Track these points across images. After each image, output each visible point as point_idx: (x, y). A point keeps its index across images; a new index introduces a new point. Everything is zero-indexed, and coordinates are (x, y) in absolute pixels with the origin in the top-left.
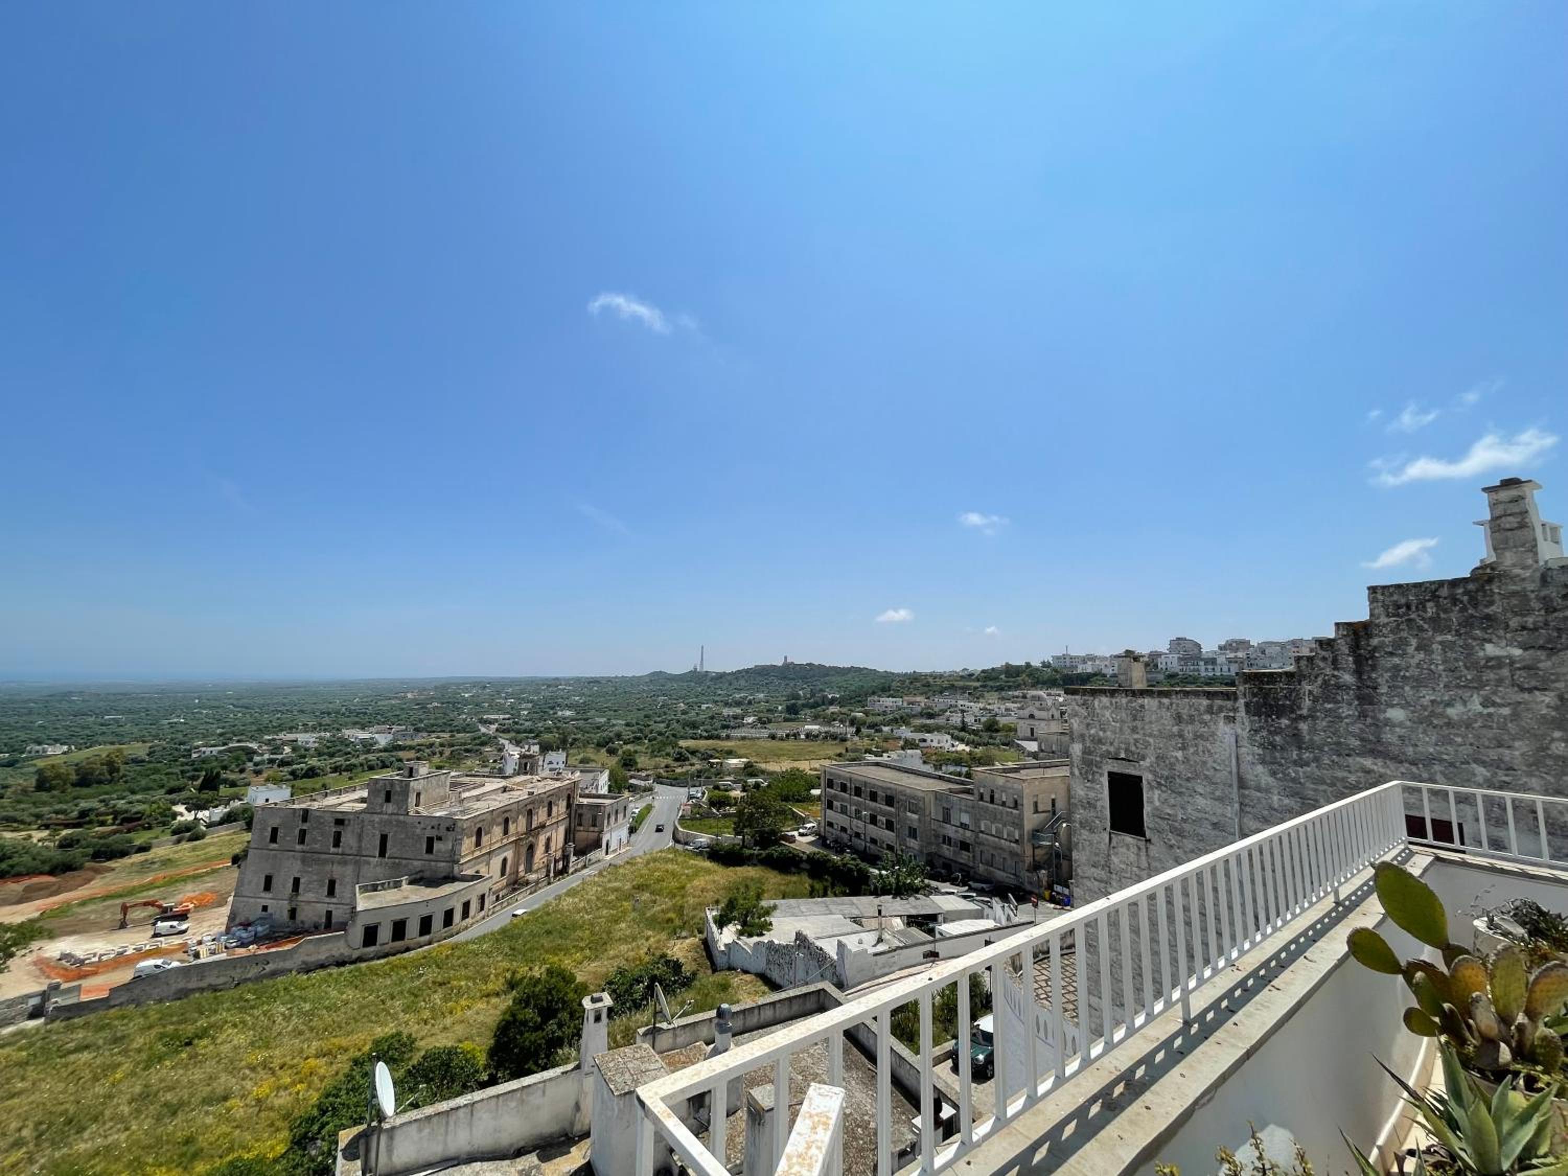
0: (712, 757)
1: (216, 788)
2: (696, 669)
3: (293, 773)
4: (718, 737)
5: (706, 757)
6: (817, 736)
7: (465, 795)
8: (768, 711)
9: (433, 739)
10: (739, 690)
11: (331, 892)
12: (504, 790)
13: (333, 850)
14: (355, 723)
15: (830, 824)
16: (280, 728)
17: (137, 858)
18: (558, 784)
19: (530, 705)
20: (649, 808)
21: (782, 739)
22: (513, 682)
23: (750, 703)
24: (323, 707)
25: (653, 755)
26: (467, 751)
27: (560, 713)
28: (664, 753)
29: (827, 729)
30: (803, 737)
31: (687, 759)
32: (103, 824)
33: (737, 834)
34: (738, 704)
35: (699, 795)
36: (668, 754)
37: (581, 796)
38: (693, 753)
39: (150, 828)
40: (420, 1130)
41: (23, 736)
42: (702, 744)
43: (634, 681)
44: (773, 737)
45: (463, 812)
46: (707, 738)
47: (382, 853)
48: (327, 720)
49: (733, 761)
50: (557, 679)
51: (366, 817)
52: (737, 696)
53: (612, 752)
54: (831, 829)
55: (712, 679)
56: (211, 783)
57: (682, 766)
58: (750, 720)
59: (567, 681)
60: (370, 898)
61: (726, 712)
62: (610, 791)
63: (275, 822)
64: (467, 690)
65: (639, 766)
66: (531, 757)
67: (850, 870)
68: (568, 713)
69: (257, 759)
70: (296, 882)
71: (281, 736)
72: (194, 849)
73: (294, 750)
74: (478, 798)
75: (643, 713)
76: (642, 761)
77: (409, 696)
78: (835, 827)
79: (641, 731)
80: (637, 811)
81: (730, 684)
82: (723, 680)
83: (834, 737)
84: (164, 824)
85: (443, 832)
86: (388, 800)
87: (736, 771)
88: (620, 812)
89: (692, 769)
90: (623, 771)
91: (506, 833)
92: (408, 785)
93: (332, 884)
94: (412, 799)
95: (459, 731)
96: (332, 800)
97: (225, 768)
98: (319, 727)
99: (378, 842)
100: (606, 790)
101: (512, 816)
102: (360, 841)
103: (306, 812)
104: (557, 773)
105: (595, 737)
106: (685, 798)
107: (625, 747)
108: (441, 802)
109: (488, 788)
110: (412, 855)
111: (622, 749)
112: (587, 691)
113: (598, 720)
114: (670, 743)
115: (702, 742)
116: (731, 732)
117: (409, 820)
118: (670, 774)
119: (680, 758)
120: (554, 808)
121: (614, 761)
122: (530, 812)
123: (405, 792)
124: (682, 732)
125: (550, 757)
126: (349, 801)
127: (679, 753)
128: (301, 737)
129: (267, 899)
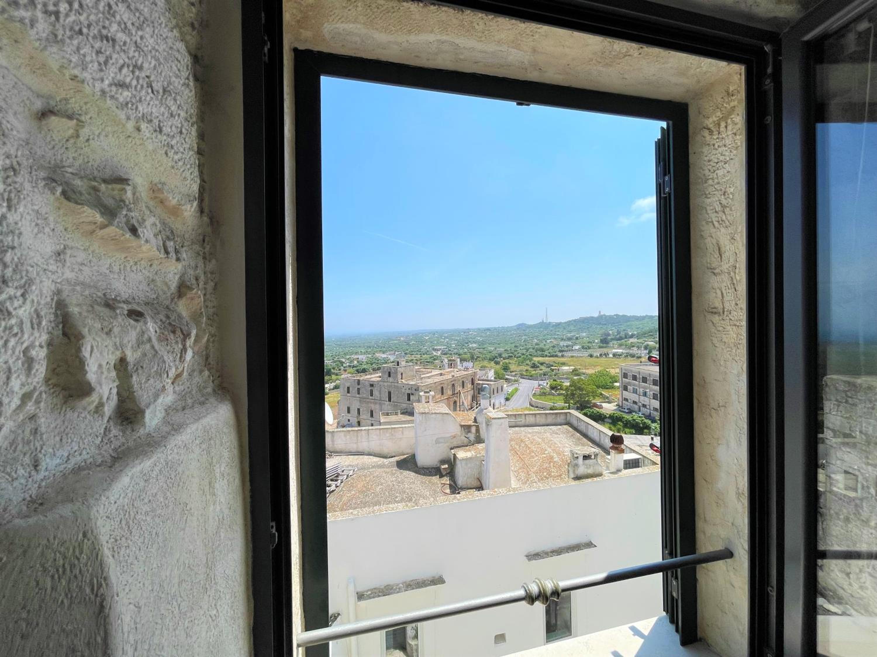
0: (552, 366)
2: (543, 321)
3: (357, 371)
4: (556, 356)
5: (549, 366)
6: (621, 355)
7: (422, 376)
8: (589, 342)
9: (413, 357)
10: (570, 332)
11: (372, 416)
12: (441, 374)
13: (370, 397)
14: (380, 351)
15: (626, 400)
16: (352, 354)
18: (466, 373)
19: (456, 342)
20: (516, 390)
21: (597, 357)
22: (447, 331)
23: (577, 338)
24: (368, 344)
25: (519, 365)
26: (428, 362)
27: (471, 345)
28: (525, 364)
29: (628, 351)
30: (611, 356)
31: (538, 367)
33: (565, 403)
34: (569, 339)
35: (545, 384)
36: (527, 365)
37: (479, 380)
38: (542, 364)
40: (345, 436)
42: (547, 360)
43: (509, 330)
44: (591, 356)
45: (422, 383)
46: (549, 357)
47: (390, 400)
48: (369, 350)
49: (565, 368)
50: (468, 329)
51: (381, 383)
52: (569, 335)
53: (497, 363)
54: (626, 403)
55: (553, 326)
57: (535, 370)
58: (577, 347)
59: (474, 330)
60: (385, 418)
61: (562, 343)
62: (495, 378)
63: (348, 385)
64: (426, 336)
65: (512, 370)
66: (454, 360)
67: (637, 423)
68: (474, 345)
69: (344, 365)
70: (359, 410)
71: (353, 356)
73: (358, 362)
74: (429, 377)
75: (513, 345)
76: (513, 367)
77: (402, 339)
78: (630, 401)
79: (512, 353)
80: (510, 391)
81: (564, 329)
82: (560, 326)
83: (633, 356)
85: (413, 392)
86: (389, 376)
87: (567, 373)
88: (500, 388)
89: (540, 372)
90: (502, 371)
91: (442, 394)
92: (397, 369)
93: (372, 412)
94: (399, 376)
95: (424, 354)
96: (368, 377)
97: (334, 369)
98: (367, 353)
99: (387, 395)
100: (493, 379)
101: (445, 386)
102: (380, 394)
103: (359, 381)
104: (467, 369)
105: (488, 356)
106: (536, 385)
107: (504, 361)
108: (413, 377)
109: (434, 373)
110: (401, 401)
111: (502, 362)
112: (483, 335)
113: (490, 348)
114: (529, 359)
115: (547, 358)
116: (565, 354)
117: (399, 385)
118: (528, 374)
119: (534, 366)
120: (465, 384)
121: (498, 367)
122: (453, 385)
123: (396, 373)
124: (535, 354)
125: (465, 364)
126: (375, 377)
127: (534, 364)
128: (360, 357)
129: (349, 416)
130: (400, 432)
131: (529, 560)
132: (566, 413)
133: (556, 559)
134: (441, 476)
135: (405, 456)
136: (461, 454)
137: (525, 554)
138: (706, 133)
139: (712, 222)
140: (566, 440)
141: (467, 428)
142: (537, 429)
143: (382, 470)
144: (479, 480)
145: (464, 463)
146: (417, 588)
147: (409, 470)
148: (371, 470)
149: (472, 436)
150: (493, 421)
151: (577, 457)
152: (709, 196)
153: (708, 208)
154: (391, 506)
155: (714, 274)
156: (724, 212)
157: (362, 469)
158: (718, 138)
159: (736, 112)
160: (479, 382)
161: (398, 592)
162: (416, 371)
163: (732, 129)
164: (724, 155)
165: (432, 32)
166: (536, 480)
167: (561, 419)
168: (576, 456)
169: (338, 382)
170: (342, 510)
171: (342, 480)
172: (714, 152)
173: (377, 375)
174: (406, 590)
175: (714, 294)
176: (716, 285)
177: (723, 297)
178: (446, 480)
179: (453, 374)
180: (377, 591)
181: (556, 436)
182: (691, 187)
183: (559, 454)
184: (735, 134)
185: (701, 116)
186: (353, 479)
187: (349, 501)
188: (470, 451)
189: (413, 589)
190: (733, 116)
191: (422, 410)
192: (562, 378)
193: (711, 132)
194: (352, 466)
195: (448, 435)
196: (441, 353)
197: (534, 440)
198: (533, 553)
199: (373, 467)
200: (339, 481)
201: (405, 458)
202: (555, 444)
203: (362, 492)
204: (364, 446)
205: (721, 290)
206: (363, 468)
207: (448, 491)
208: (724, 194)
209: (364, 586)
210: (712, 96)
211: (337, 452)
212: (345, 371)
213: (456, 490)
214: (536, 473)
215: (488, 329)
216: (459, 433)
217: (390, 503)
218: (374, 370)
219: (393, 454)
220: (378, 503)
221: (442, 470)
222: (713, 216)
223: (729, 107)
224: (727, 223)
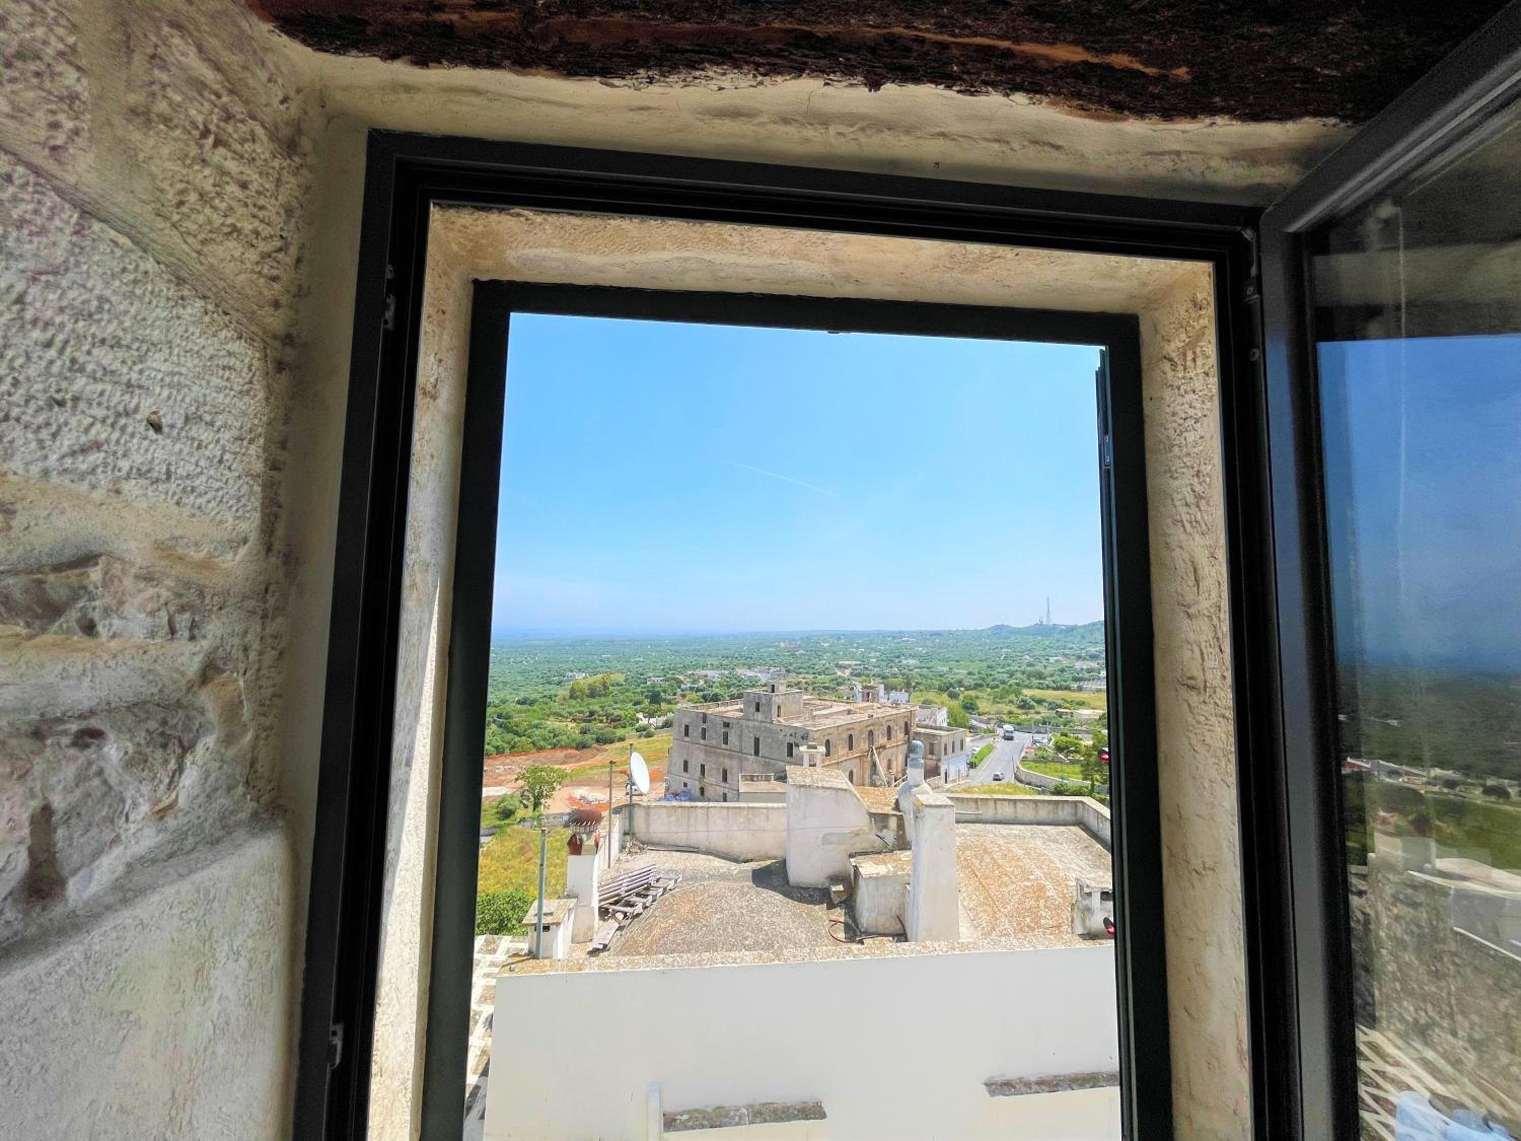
0: (1060, 707)
1: (659, 703)
2: (1041, 622)
3: (704, 697)
4: (1068, 688)
5: (1053, 706)
7: (815, 713)
9: (800, 678)
11: (725, 779)
12: (849, 712)
13: (723, 746)
14: (744, 664)
16: (696, 667)
17: (618, 745)
18: (895, 711)
19: (878, 654)
20: (990, 748)
22: (862, 635)
24: (724, 652)
25: (995, 702)
26: (827, 688)
27: (905, 662)
28: (1007, 700)
31: (1032, 707)
32: (601, 722)
33: (1085, 779)
35: (1045, 741)
36: (1011, 702)
37: (918, 726)
38: (1040, 702)
39: (624, 727)
40: (668, 816)
41: (565, 666)
42: (1050, 694)
43: (977, 635)
45: (814, 726)
46: (1054, 689)
47: (757, 753)
48: (726, 662)
49: (1085, 712)
50: (901, 632)
51: (744, 722)
53: (953, 696)
55: (1061, 632)
56: (655, 698)
57: (1026, 714)
59: (911, 634)
60: (748, 785)
61: (1078, 665)
62: (949, 724)
63: (686, 721)
64: (825, 641)
65: (981, 710)
66: (872, 688)
68: (912, 662)
69: (683, 686)
70: (703, 767)
71: (697, 672)
72: (648, 743)
73: (706, 682)
74: (827, 716)
75: (985, 664)
76: (983, 706)
77: (782, 644)
79: (983, 679)
80: (978, 749)
81: (1083, 637)
82: (1075, 633)
84: (632, 725)
85: (799, 740)
86: (758, 710)
87: (1087, 722)
88: (958, 745)
89: (1038, 717)
90: (963, 712)
91: (851, 748)
92: (771, 699)
93: (725, 772)
94: (775, 710)
95: (820, 674)
96: (721, 709)
97: (665, 691)
98: (721, 666)
99: (753, 744)
100: (945, 725)
101: (855, 734)
102: (741, 741)
103: (705, 715)
104: (896, 704)
105: (937, 683)
106: (1028, 743)
107: (966, 693)
108: (797, 716)
109: (835, 709)
110: (775, 756)
111: (963, 694)
112: (929, 644)
113: (940, 668)
114: (1014, 692)
115: (1050, 692)
116: (1085, 685)
117: (774, 727)
118: (1012, 720)
119: (1024, 706)
120: (893, 733)
121: (955, 703)
122: (871, 733)
123: (769, 704)
124: (1027, 682)
125: (893, 694)
126: (732, 711)
127: (1023, 701)
128: (710, 673)
129: (685, 777)
130: (763, 817)
131: (992, 1093)
132: (1075, 802)
133: (1045, 1098)
134: (831, 906)
135: (769, 862)
136: (868, 868)
137: (985, 1079)
138: (1167, 366)
139: (1182, 521)
140: (1073, 856)
141: (881, 819)
142: (1017, 829)
143: (727, 884)
144: (900, 919)
145: (872, 883)
146: (771, 1121)
147: (774, 889)
148: (705, 883)
149: (890, 835)
150: (927, 810)
151: (1090, 894)
152: (1176, 475)
153: (1175, 495)
154: (732, 954)
155: (1189, 616)
156: (1198, 506)
157: (692, 879)
158: (1184, 378)
159: (1206, 338)
160: (919, 730)
161: (737, 1124)
162: (805, 704)
163: (1204, 365)
164: (1194, 408)
165: (664, 249)
166: (1011, 930)
167: (1065, 813)
168: (1086, 890)
169: (670, 715)
170: (649, 953)
171: (655, 896)
172: (1180, 400)
173: (737, 707)
174: (751, 1123)
175: (1190, 653)
176: (1192, 637)
177: (1203, 660)
178: (840, 915)
179: (870, 712)
180: (700, 1116)
181: (1053, 845)
182: (1148, 455)
183: (1056, 882)
184: (1207, 374)
185: (1159, 336)
186: (673, 896)
187: (663, 936)
188: (885, 863)
189: (765, 1121)
190: (1202, 344)
191: (800, 780)
192: (1080, 731)
193: (1174, 365)
194: (676, 872)
195: (847, 831)
196: (852, 674)
197: (1010, 851)
198: (1000, 1080)
199: (711, 877)
200: (650, 898)
201: (768, 867)
202: (1051, 861)
203: (688, 922)
204: (699, 837)
205: (1199, 646)
206: (694, 878)
207: (841, 935)
208: (1197, 475)
209: (676, 1104)
210: (1171, 306)
211: (653, 844)
212: (684, 696)
213: (856, 935)
214: (1010, 916)
215: (938, 634)
216: (866, 829)
217: (733, 947)
218: (732, 697)
219: (750, 856)
220: (711, 947)
221: (832, 895)
222: (1183, 510)
223: (1198, 327)
224: (1204, 527)
